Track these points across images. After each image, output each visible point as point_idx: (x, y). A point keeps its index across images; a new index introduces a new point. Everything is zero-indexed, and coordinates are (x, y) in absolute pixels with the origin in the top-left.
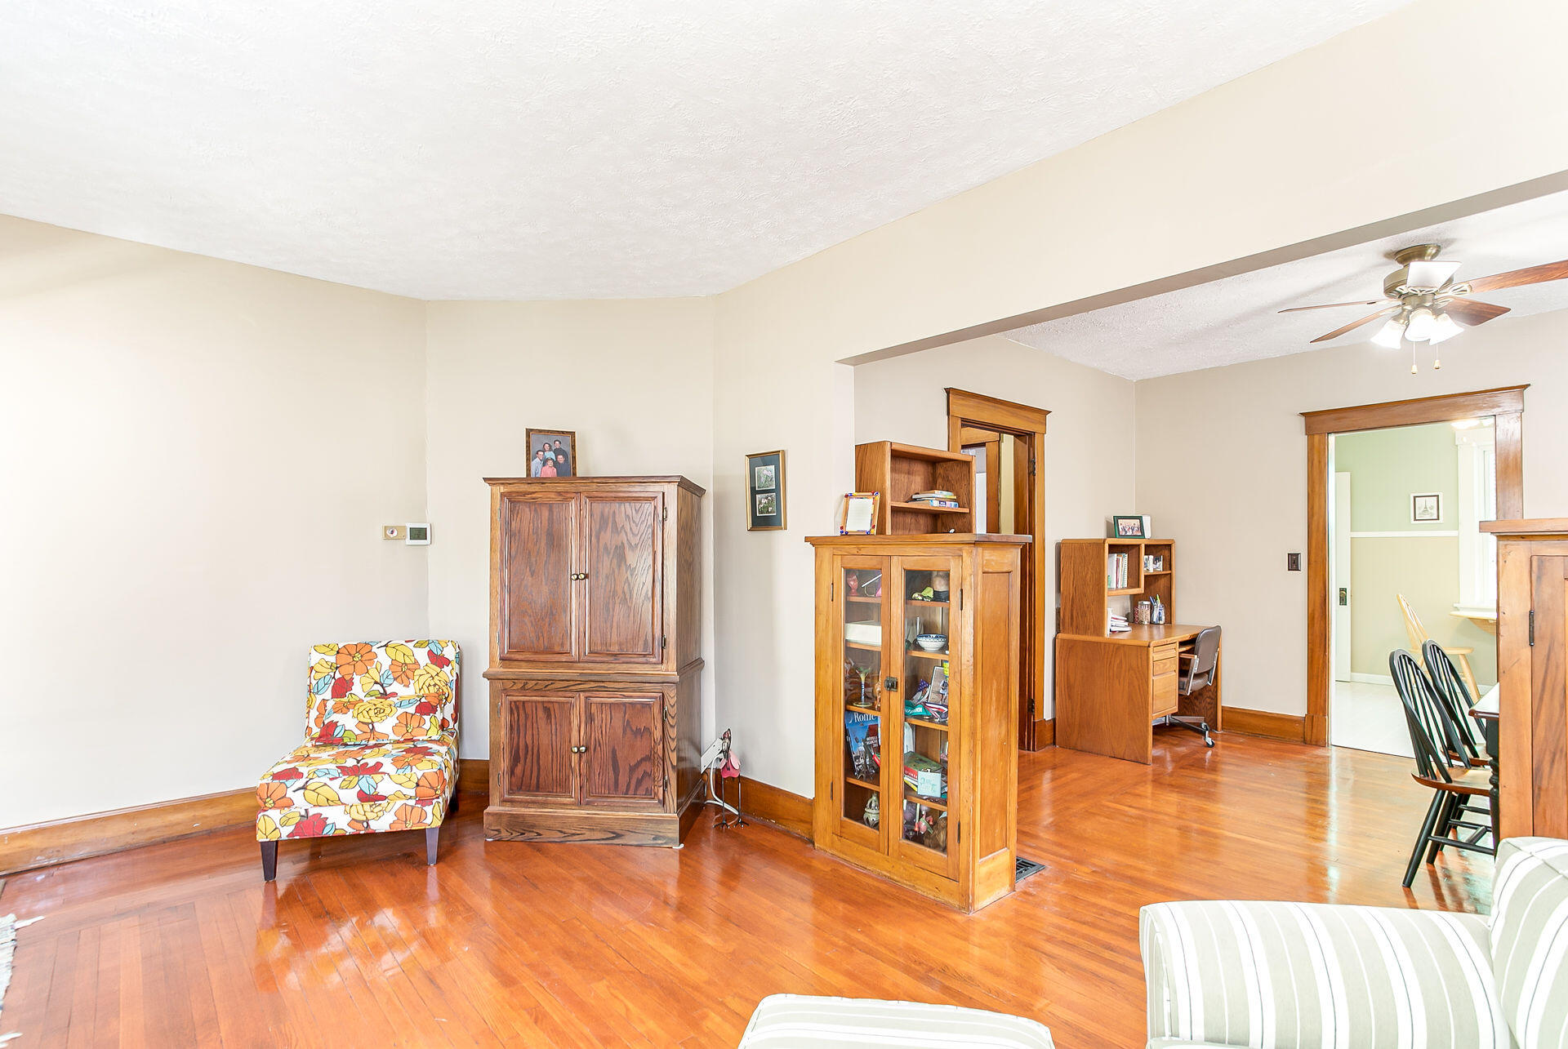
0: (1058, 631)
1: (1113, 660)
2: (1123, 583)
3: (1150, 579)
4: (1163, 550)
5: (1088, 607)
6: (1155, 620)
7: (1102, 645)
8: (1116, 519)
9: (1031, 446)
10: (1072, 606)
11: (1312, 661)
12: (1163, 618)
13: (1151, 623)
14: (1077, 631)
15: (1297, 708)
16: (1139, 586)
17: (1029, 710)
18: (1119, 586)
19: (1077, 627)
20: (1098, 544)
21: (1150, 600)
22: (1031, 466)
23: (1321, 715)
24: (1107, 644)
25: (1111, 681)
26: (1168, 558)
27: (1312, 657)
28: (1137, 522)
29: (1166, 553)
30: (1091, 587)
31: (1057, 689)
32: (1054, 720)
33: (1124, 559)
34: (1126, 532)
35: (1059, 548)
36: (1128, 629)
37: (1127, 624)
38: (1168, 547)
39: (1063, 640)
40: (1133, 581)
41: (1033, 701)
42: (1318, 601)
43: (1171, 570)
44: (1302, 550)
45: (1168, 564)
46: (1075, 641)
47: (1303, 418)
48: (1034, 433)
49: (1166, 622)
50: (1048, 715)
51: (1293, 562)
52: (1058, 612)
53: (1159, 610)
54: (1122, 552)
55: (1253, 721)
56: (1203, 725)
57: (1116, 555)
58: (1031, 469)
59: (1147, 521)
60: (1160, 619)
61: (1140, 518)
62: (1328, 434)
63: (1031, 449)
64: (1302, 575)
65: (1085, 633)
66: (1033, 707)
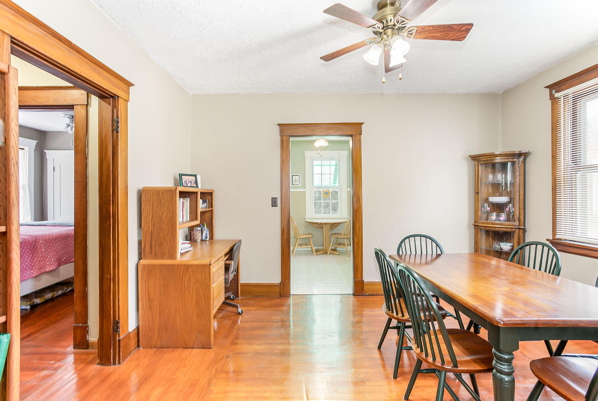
0: (140, 259)
1: (184, 277)
2: (187, 217)
3: (203, 213)
4: (207, 196)
5: (164, 239)
6: (204, 238)
7: (176, 268)
8: (181, 175)
9: (115, 107)
10: (151, 238)
11: (283, 254)
12: (208, 237)
13: (202, 240)
14: (156, 257)
15: (276, 279)
16: (197, 219)
17: (114, 330)
18: (184, 220)
19: (155, 254)
20: (170, 192)
21: (200, 227)
22: (115, 124)
23: (287, 280)
24: (179, 266)
25: (183, 292)
26: (210, 201)
27: (283, 251)
28: (193, 178)
29: (210, 197)
30: (166, 223)
31: (140, 303)
32: (138, 328)
33: (187, 201)
34: (187, 184)
35: (140, 194)
36: (191, 249)
37: (190, 245)
38: (211, 194)
39: (144, 265)
40: (193, 216)
41: (118, 323)
42: (286, 222)
43: (212, 207)
44: (278, 195)
45: (211, 205)
46: (154, 266)
47: (278, 127)
48: (118, 97)
49: (210, 239)
50: (132, 326)
51: (274, 203)
52: (140, 243)
53: (206, 232)
54: (185, 197)
55: (256, 289)
56: (232, 296)
57: (182, 199)
58: (115, 127)
59: (199, 177)
60: (206, 238)
61: (195, 176)
62: (290, 136)
63: (115, 110)
64: (278, 209)
65: (162, 258)
66: (118, 328)
